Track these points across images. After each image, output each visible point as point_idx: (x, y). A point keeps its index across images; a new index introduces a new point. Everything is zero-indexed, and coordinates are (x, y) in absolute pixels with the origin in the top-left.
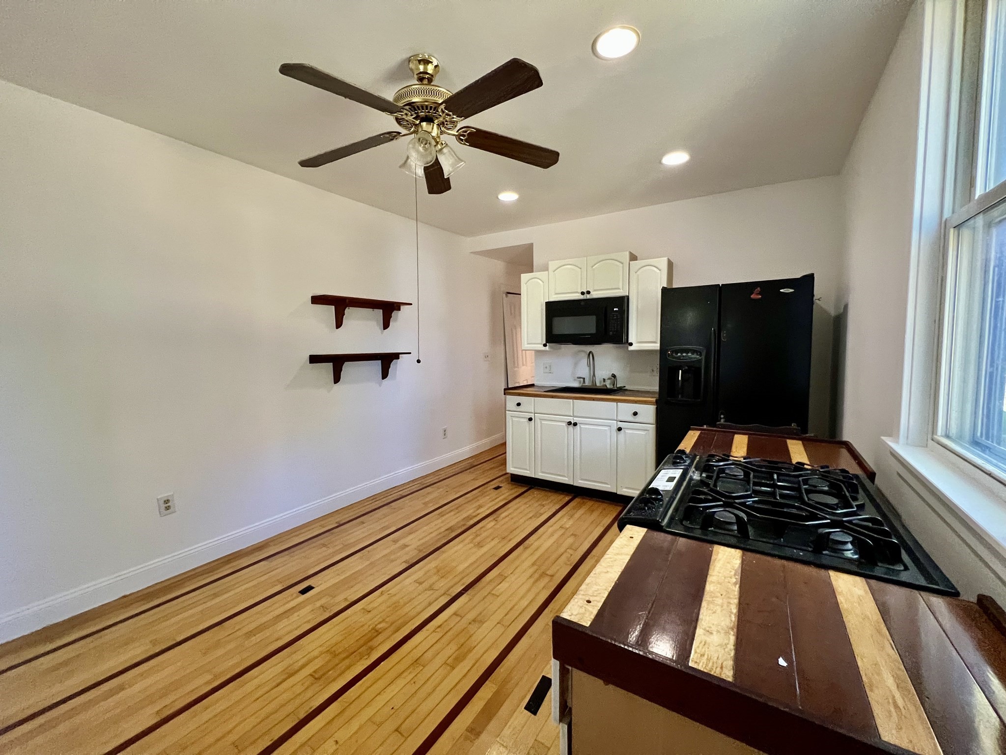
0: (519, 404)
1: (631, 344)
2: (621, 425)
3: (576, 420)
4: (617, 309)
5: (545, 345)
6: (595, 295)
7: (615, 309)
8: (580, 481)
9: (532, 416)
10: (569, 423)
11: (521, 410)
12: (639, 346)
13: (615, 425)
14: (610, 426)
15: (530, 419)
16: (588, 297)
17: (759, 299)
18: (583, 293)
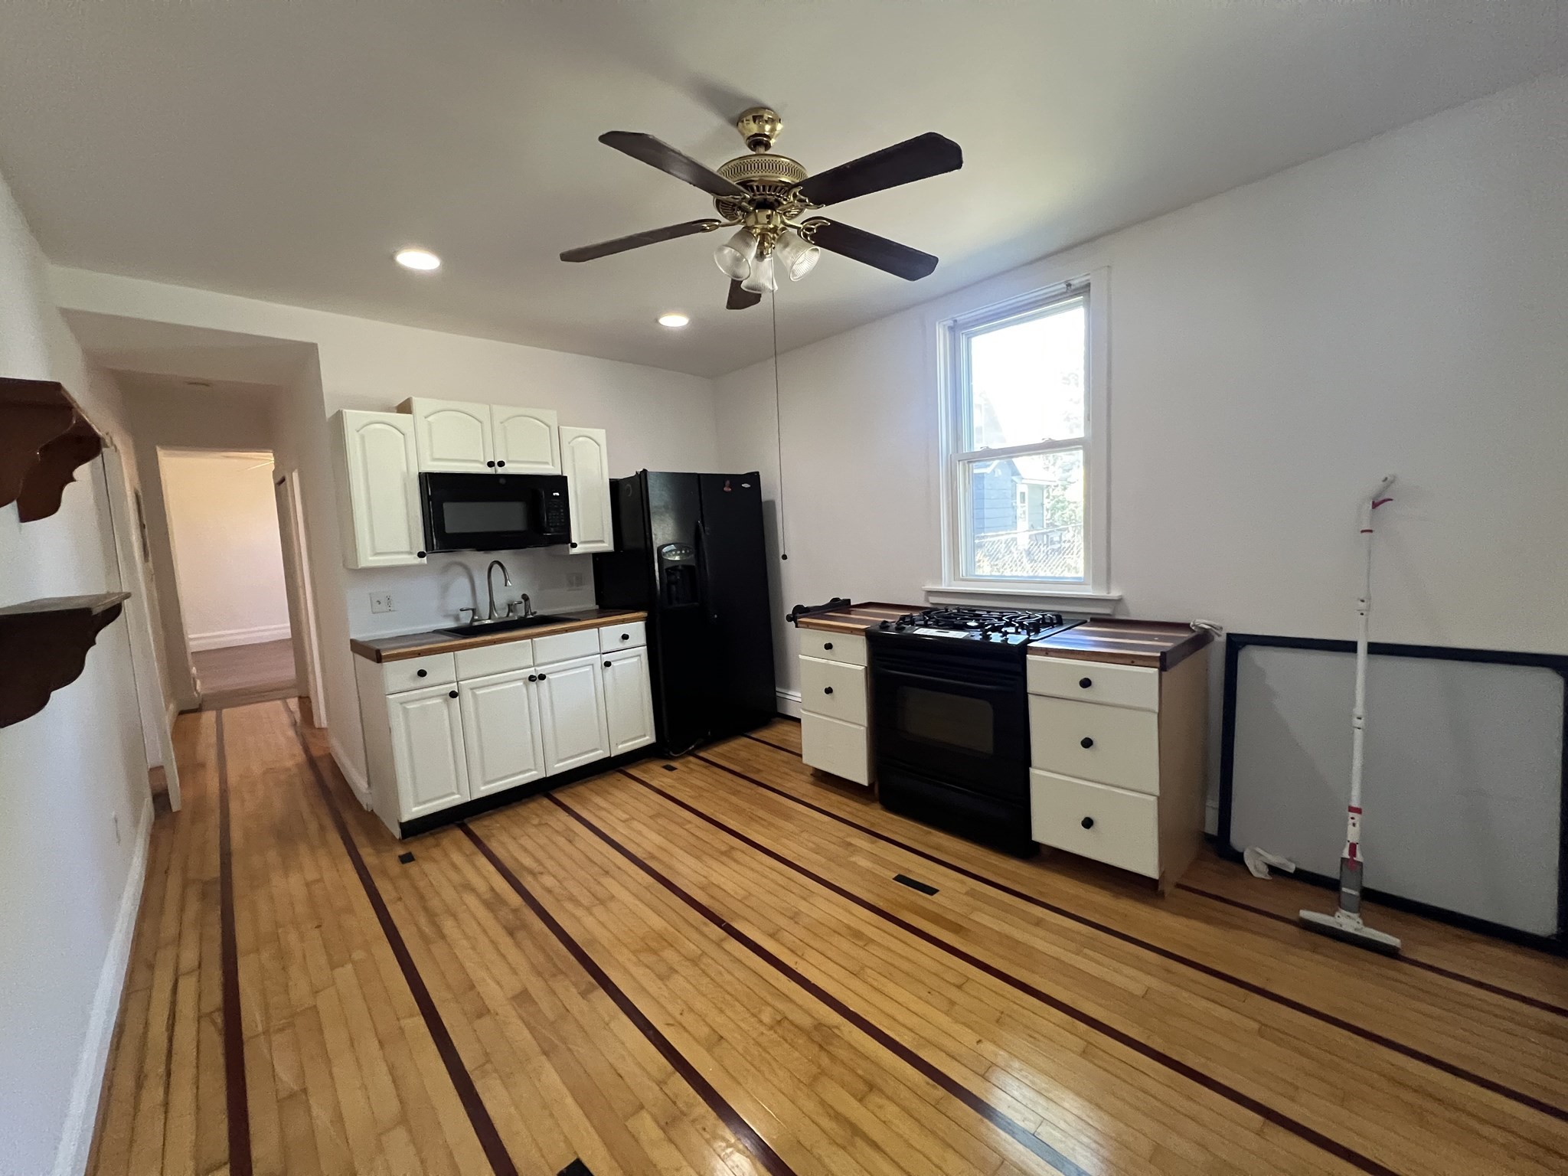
0: (422, 673)
1: (574, 545)
2: (606, 658)
3: (541, 670)
4: (558, 494)
5: (421, 555)
6: (510, 469)
7: (554, 494)
8: (556, 766)
9: (454, 687)
10: (532, 678)
11: (432, 683)
12: (586, 548)
13: (598, 661)
14: (593, 665)
15: (453, 695)
16: (500, 471)
17: (729, 492)
18: (491, 464)
